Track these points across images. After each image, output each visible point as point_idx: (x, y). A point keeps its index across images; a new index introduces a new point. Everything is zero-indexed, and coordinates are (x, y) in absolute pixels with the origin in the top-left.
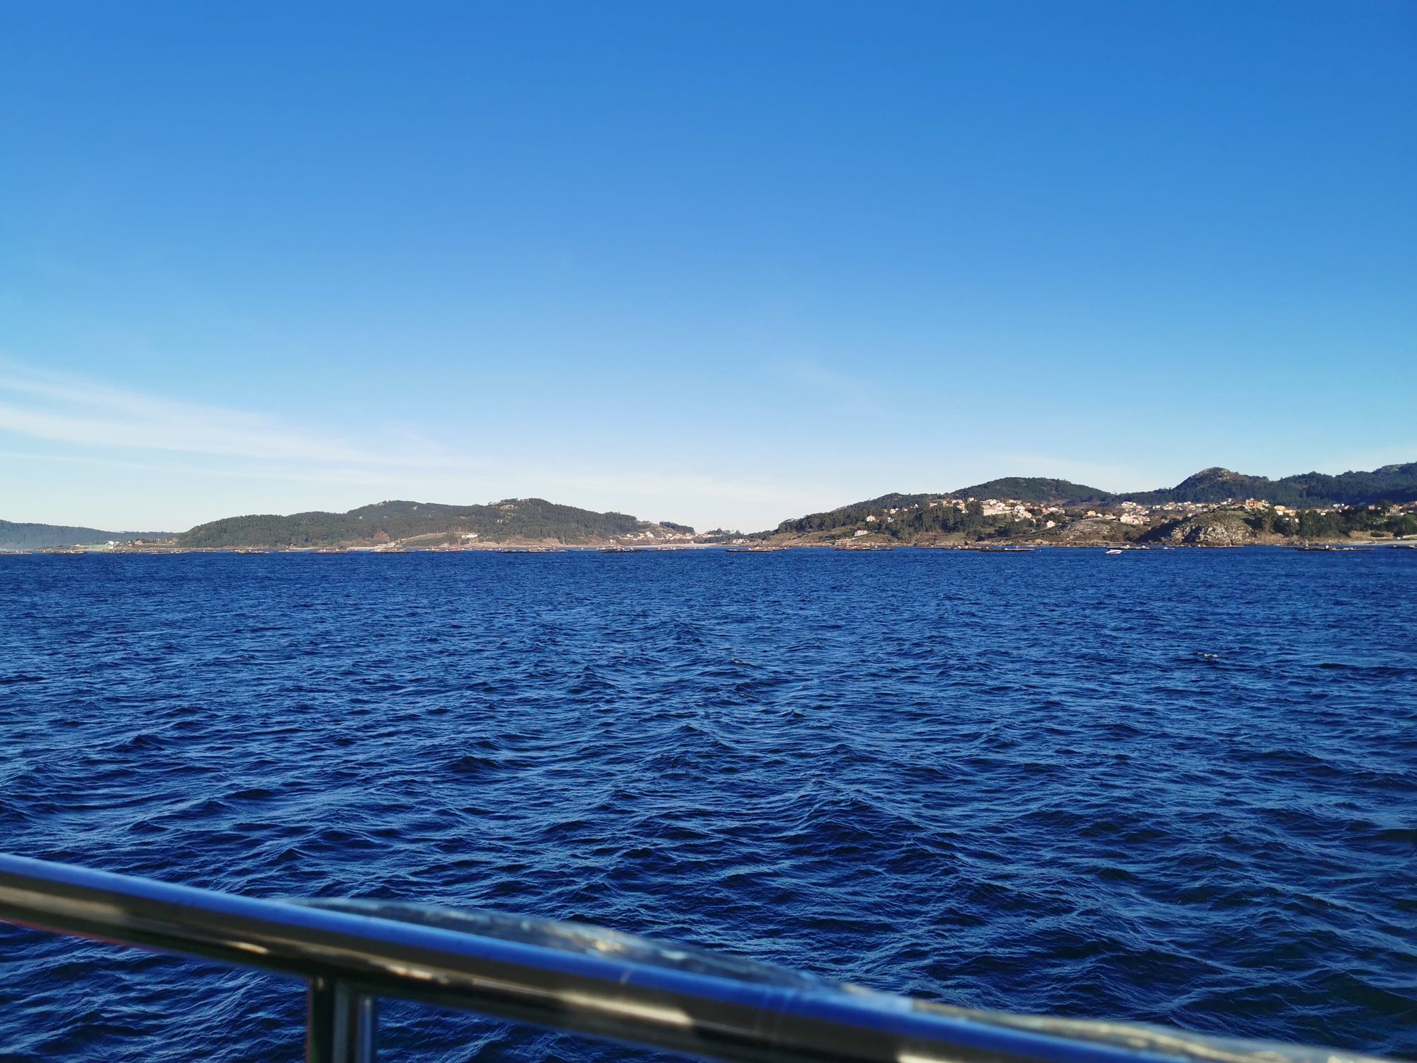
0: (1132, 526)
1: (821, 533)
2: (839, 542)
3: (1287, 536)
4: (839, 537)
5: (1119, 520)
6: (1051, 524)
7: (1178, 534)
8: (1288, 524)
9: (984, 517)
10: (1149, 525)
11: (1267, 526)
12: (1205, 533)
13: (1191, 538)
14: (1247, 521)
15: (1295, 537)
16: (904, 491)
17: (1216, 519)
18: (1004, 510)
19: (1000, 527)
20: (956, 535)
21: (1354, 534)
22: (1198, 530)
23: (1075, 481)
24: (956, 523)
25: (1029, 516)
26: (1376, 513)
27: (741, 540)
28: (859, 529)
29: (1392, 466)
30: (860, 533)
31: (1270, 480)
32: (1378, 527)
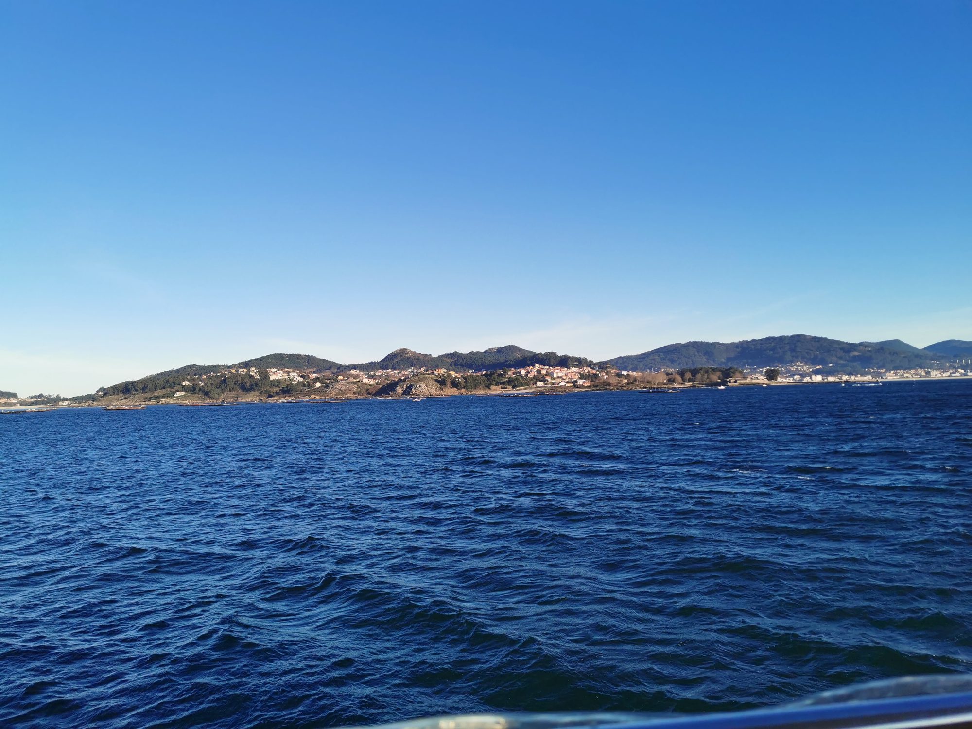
0: (370, 385)
1: (145, 395)
2: (163, 401)
3: (459, 389)
4: (163, 397)
5: (362, 381)
6: (318, 385)
7: (399, 389)
8: (459, 382)
9: (271, 381)
10: (380, 384)
11: (448, 384)
12: (415, 389)
13: (407, 392)
14: (437, 381)
15: (463, 390)
16: (200, 363)
17: (420, 380)
18: (283, 376)
19: (283, 388)
20: (252, 394)
21: (493, 387)
22: (411, 386)
23: (319, 356)
24: (252, 385)
25: (301, 379)
26: (501, 375)
27: (66, 403)
28: (178, 391)
29: (493, 349)
30: (179, 394)
31: (433, 356)
32: (504, 383)
